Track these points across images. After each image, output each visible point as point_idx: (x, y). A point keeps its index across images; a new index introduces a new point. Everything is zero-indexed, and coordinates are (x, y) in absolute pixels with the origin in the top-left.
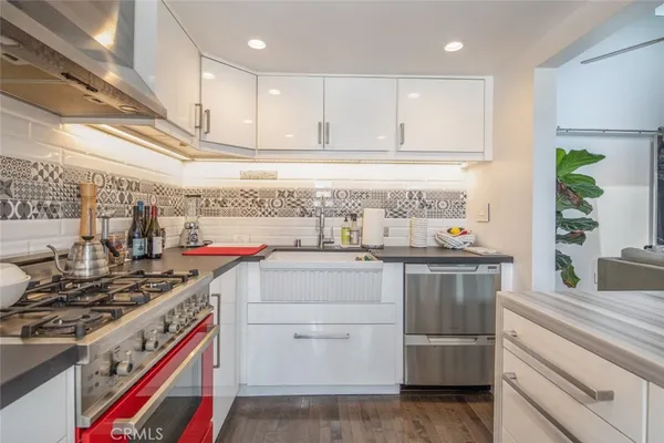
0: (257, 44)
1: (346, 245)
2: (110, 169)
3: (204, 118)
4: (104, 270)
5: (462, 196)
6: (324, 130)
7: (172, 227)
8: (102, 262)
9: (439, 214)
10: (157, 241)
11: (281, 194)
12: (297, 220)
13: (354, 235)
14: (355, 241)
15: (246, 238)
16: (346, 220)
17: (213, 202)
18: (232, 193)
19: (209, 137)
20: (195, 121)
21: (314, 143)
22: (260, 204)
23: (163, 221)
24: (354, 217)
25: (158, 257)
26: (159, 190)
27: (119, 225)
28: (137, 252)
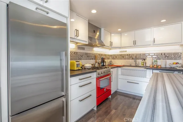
0: (119, 30)
1: (143, 66)
2: (99, 53)
3: (111, 43)
4: (98, 66)
5: (180, 54)
6: (135, 43)
7: (107, 61)
8: (98, 65)
9: (171, 59)
10: (105, 63)
11: (128, 55)
12: (131, 60)
13: (144, 64)
14: (145, 65)
15: (121, 64)
16: (142, 60)
17: (115, 57)
18: (118, 55)
19: (112, 46)
20: (110, 44)
21: (132, 45)
22: (123, 57)
23: (106, 60)
24: (144, 60)
25: (105, 66)
26: (105, 55)
27: (100, 61)
28: (102, 65)
